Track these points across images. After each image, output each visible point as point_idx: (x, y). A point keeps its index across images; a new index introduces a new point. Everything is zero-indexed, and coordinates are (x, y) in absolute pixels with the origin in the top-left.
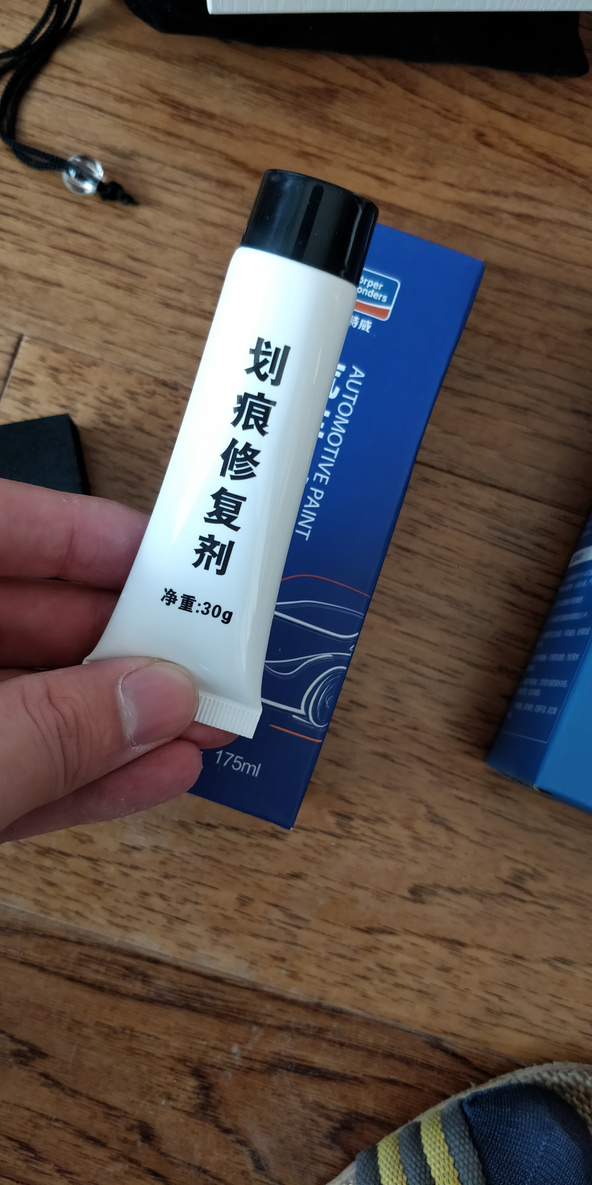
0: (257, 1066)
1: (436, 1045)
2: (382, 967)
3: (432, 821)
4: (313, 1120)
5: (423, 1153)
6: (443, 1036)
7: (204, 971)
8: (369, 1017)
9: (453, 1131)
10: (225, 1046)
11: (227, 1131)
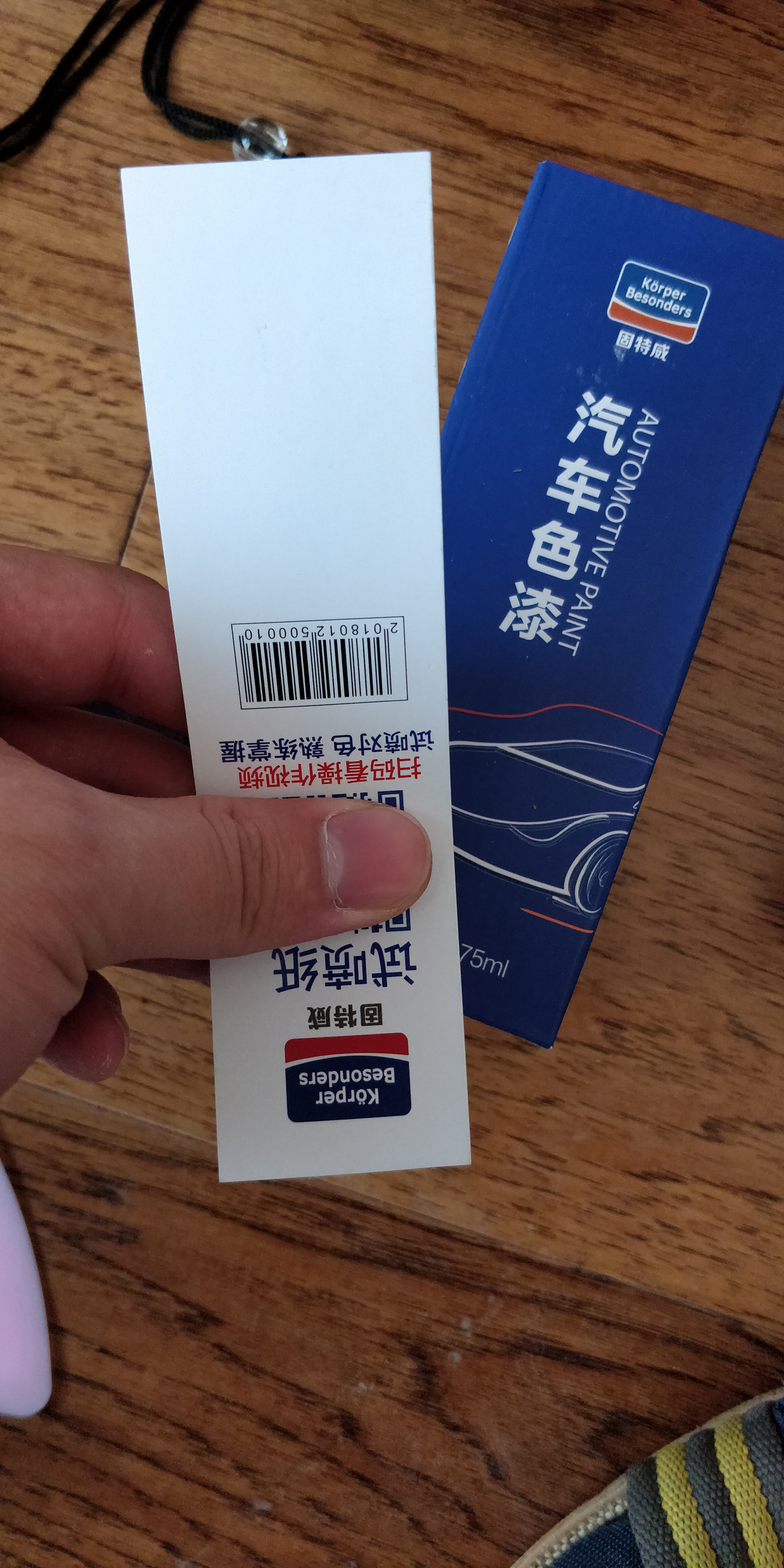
0: (495, 1346)
1: (735, 1328)
2: (664, 1225)
3: (736, 1034)
4: (568, 1419)
5: (718, 1471)
6: (745, 1318)
7: (426, 1222)
8: (645, 1289)
9: (760, 1446)
10: (452, 1320)
11: (455, 1428)
